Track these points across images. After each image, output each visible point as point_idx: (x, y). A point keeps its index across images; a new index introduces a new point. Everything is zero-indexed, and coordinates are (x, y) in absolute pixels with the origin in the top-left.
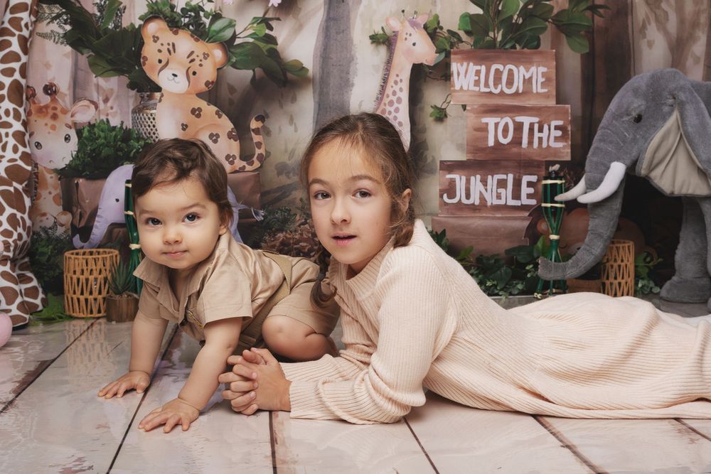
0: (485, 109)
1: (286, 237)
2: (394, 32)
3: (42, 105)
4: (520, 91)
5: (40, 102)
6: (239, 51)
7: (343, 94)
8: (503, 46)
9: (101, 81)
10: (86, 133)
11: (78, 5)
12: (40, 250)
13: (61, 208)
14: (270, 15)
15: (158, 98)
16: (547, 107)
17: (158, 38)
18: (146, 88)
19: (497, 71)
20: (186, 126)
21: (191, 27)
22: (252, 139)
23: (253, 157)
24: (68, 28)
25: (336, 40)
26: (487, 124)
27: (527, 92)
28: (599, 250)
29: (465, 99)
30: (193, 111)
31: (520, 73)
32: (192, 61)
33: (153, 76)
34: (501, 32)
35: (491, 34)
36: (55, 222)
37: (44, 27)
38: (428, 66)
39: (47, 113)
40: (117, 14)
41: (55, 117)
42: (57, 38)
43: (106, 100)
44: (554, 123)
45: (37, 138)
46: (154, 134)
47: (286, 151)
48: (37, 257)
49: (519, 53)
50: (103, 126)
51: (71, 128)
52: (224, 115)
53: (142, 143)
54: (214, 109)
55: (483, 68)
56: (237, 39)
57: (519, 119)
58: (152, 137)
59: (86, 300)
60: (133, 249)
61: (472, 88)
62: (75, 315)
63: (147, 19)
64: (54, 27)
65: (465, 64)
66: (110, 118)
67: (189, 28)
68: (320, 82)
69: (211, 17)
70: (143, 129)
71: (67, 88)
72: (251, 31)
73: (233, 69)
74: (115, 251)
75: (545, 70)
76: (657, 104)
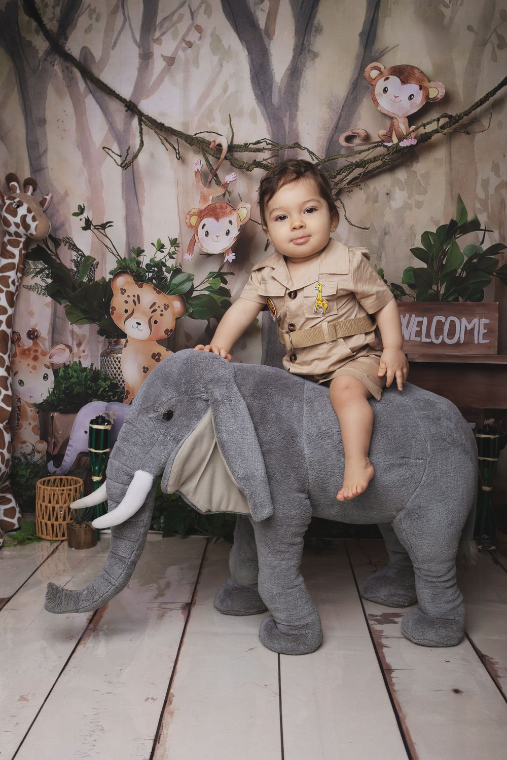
3: (25, 348)
4: (462, 342)
5: (24, 346)
6: (195, 302)
8: (445, 299)
9: (76, 328)
10: (61, 373)
11: (58, 261)
12: (20, 472)
13: (38, 437)
14: (224, 270)
15: (124, 344)
17: (125, 290)
18: (113, 334)
19: (439, 322)
20: (147, 369)
21: (154, 281)
24: (49, 281)
27: (468, 343)
30: (154, 356)
31: (462, 324)
32: (154, 311)
33: (120, 325)
34: (444, 286)
35: (434, 287)
36: (33, 449)
37: (30, 281)
39: (30, 355)
40: (91, 269)
41: (36, 358)
42: (40, 289)
43: (79, 345)
45: (20, 376)
46: (119, 375)
48: (17, 479)
49: (460, 305)
50: (76, 367)
51: (49, 368)
53: (108, 383)
56: (194, 292)
58: (117, 378)
59: (53, 525)
60: (94, 481)
61: (413, 338)
62: (43, 537)
63: (116, 274)
64: (38, 280)
65: (407, 316)
66: (82, 360)
67: (152, 282)
68: (268, 331)
69: (172, 272)
70: (110, 371)
71: (47, 333)
72: (207, 285)
73: (190, 318)
74: (82, 481)
75: (488, 321)
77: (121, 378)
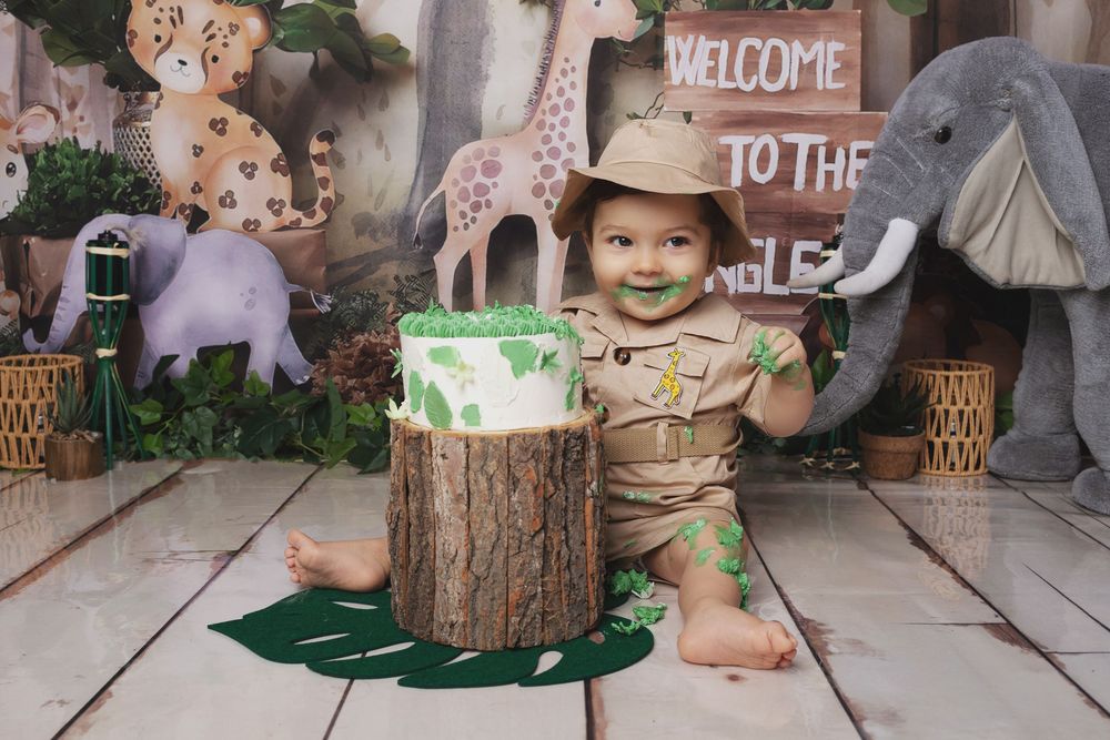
0: (727, 119)
1: (370, 342)
4: (793, 87)
6: (289, 19)
7: (469, 94)
9: (64, 73)
10: (41, 162)
13: (2, 285)
15: (155, 101)
16: (842, 116)
18: (133, 84)
19: (750, 49)
20: (201, 149)
22: (312, 173)
23: (314, 204)
26: (729, 147)
27: (807, 88)
28: (867, 383)
29: (689, 102)
30: (213, 124)
31: (794, 53)
32: (211, 37)
33: (146, 65)
38: (621, 41)
43: (72, 106)
44: (855, 146)
46: (149, 162)
47: (370, 194)
49: (789, 16)
50: (67, 149)
51: (17, 152)
52: (265, 131)
53: (131, 177)
54: (248, 120)
55: (724, 46)
57: (789, 138)
58: (146, 168)
59: (19, 440)
60: (101, 357)
61: (703, 81)
65: (691, 38)
66: (79, 136)
68: (429, 73)
70: (132, 155)
71: (10, 83)
73: (280, 51)
74: (78, 360)
75: (840, 47)
76: (981, 107)
77: (154, 168)
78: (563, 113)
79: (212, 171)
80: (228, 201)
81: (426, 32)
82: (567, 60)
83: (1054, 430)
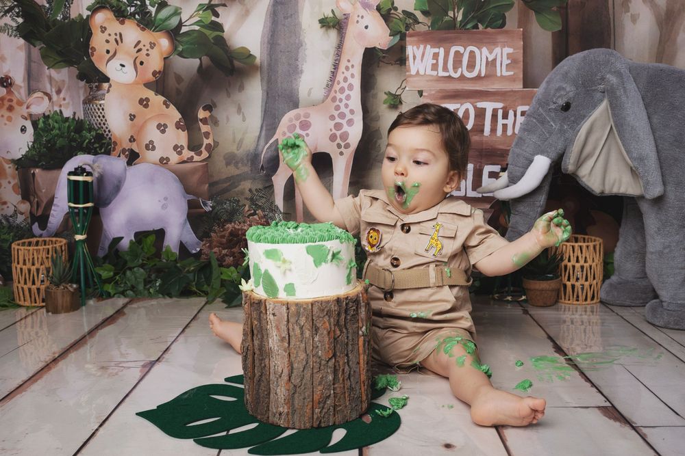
0: (444, 94)
1: (235, 228)
2: (344, 15)
4: (483, 75)
6: (185, 39)
7: (291, 81)
8: (463, 26)
9: (53, 73)
10: (41, 125)
13: (19, 198)
14: (215, 1)
15: (107, 89)
16: (512, 91)
17: (105, 29)
18: (94, 78)
19: (457, 53)
20: (134, 116)
21: (137, 16)
22: (200, 129)
23: (201, 148)
24: (20, 20)
25: (284, 25)
27: (490, 76)
29: (421, 85)
30: (141, 101)
31: (483, 55)
32: (139, 50)
33: (101, 67)
34: (461, 11)
35: (451, 14)
36: (15, 211)
39: (4, 104)
40: (65, 5)
41: (10, 109)
42: (10, 31)
43: (59, 92)
44: (520, 109)
46: (104, 124)
47: (234, 142)
49: (480, 33)
50: (57, 117)
51: (27, 120)
52: (172, 105)
53: (93, 133)
54: (161, 99)
55: (442, 51)
56: (183, 27)
57: (480, 105)
58: (102, 128)
61: (429, 72)
62: (20, 303)
63: (94, 10)
64: (8, 20)
65: (422, 47)
66: (63, 109)
67: (135, 17)
68: (268, 69)
69: (157, 5)
70: (94, 120)
71: (22, 79)
72: (197, 19)
73: (180, 58)
74: (64, 241)
75: (510, 50)
76: (588, 90)
77: (107, 128)
78: (347, 92)
79: (141, 129)
80: (150, 146)
81: (266, 45)
82: (349, 61)
83: (638, 276)
